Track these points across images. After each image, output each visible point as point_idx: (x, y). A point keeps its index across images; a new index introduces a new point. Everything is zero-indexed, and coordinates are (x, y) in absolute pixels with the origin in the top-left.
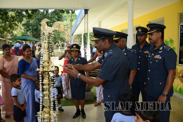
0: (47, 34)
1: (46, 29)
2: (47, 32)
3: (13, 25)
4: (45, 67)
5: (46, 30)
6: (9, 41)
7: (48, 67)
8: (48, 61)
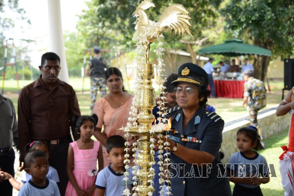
0: (145, 40)
2: (144, 35)
3: (203, 15)
4: (142, 122)
6: (197, 57)
7: (148, 122)
8: (149, 107)
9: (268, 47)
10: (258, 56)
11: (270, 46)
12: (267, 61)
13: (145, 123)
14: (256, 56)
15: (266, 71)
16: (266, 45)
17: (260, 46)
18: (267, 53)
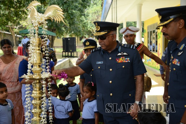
0: (37, 24)
1: (34, 17)
2: (36, 21)
3: (20, 13)
4: (35, 72)
5: (35, 19)
6: (16, 35)
7: (39, 72)
8: (40, 63)
9: (54, 32)
10: (50, 35)
11: (55, 31)
12: (53, 38)
13: (37, 72)
14: (49, 36)
15: (54, 43)
16: (53, 31)
17: (50, 31)
18: (53, 34)
